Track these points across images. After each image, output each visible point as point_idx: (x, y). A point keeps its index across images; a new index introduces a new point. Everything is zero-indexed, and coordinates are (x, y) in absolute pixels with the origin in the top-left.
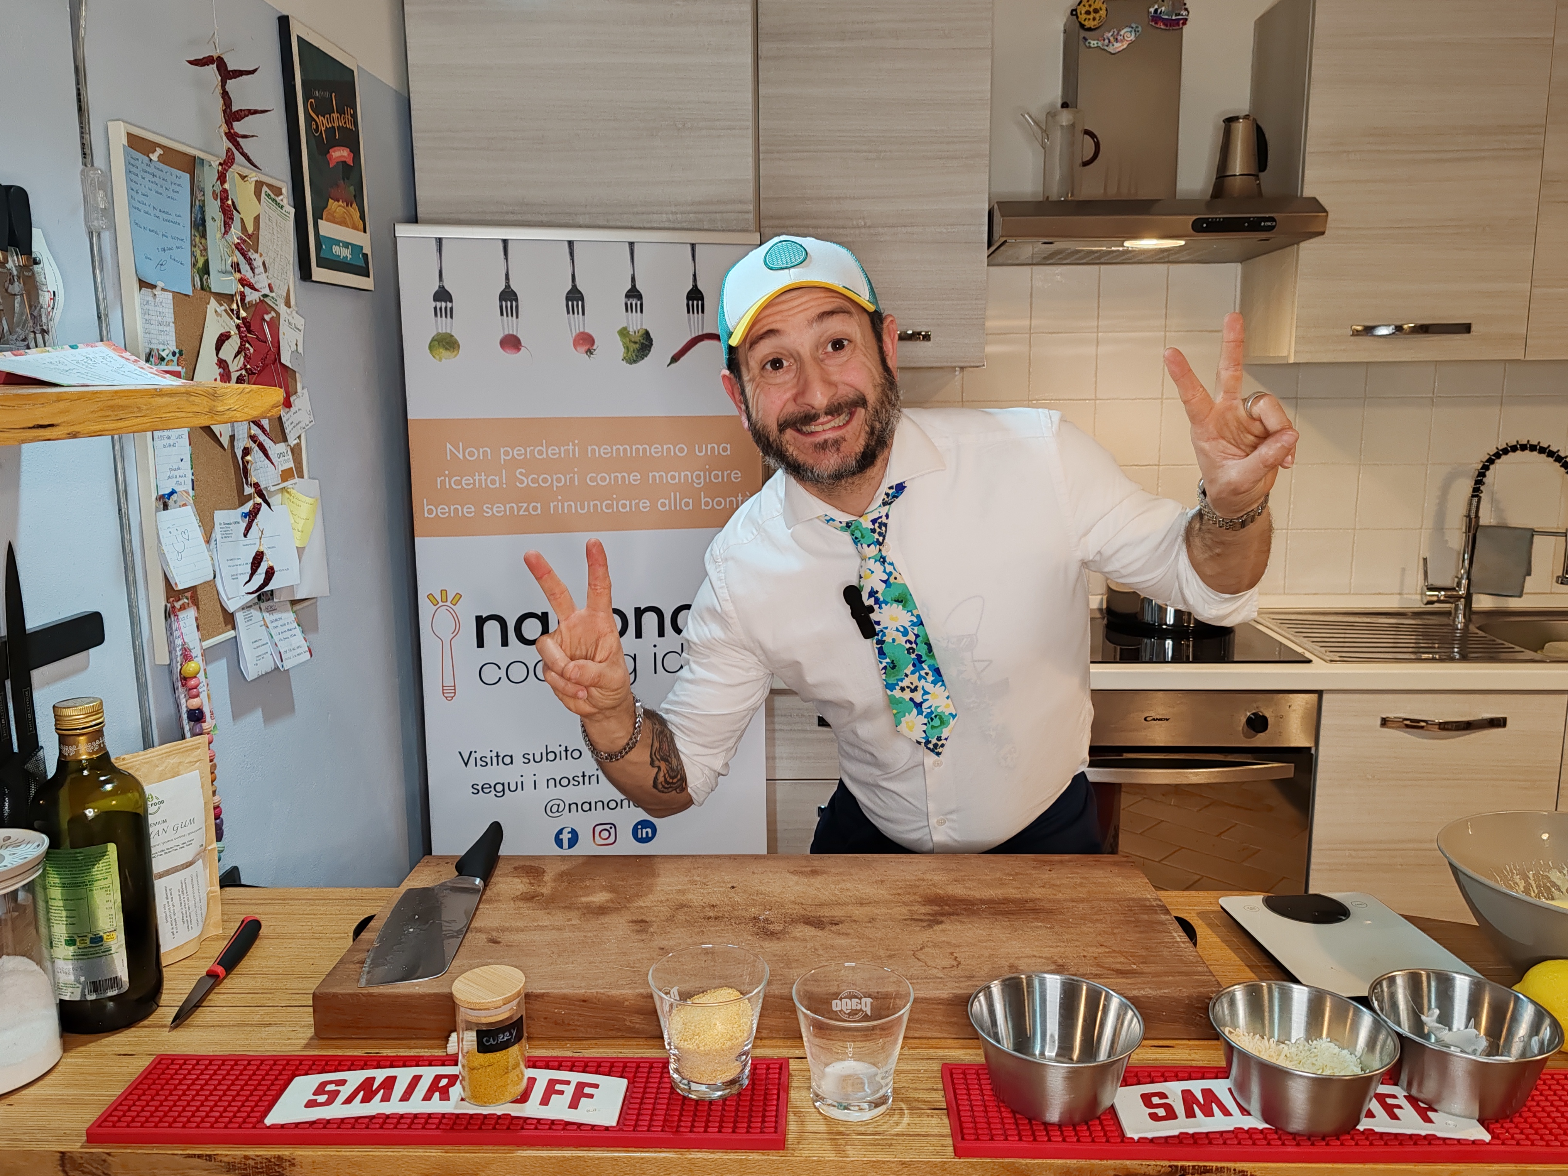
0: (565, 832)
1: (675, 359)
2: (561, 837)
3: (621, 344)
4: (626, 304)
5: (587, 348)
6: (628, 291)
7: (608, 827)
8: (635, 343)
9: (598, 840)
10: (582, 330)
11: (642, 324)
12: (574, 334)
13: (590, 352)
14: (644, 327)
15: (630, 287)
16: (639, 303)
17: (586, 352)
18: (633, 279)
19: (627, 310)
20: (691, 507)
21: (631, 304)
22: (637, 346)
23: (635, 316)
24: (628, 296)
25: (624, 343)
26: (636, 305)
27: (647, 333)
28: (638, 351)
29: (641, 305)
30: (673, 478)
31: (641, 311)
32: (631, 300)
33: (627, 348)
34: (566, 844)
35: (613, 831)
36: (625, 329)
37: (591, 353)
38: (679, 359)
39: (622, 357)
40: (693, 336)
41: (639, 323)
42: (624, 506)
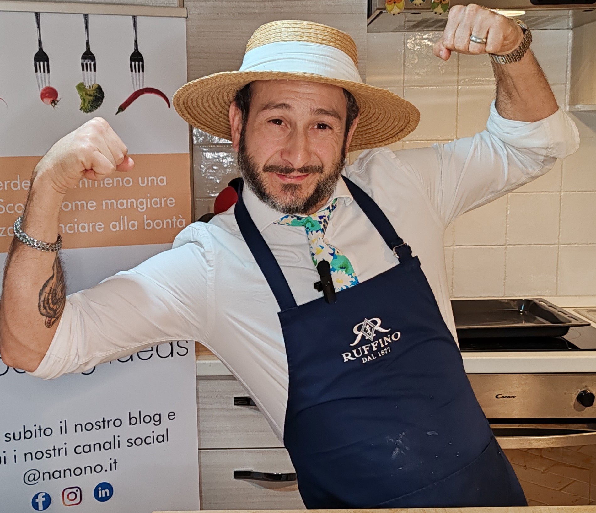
0: (40, 496)
1: (122, 108)
2: (37, 500)
3: (79, 96)
4: (82, 64)
5: (51, 99)
6: (84, 54)
7: (74, 490)
8: (90, 95)
9: (67, 502)
10: (47, 85)
11: (95, 81)
12: (41, 89)
13: (54, 103)
14: (97, 83)
15: (85, 50)
16: (92, 63)
17: (51, 103)
18: (88, 44)
19: (83, 70)
20: (136, 228)
21: (87, 64)
22: (92, 98)
23: (89, 74)
24: (83, 58)
25: (81, 96)
26: (90, 65)
27: (99, 89)
28: (93, 102)
29: (95, 65)
30: (122, 204)
31: (95, 70)
32: (86, 61)
33: (84, 100)
34: (41, 507)
35: (78, 493)
36: (82, 84)
37: (56, 104)
38: (125, 108)
39: (79, 108)
40: (136, 90)
41: (93, 80)
42: (83, 228)
